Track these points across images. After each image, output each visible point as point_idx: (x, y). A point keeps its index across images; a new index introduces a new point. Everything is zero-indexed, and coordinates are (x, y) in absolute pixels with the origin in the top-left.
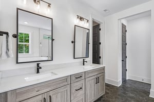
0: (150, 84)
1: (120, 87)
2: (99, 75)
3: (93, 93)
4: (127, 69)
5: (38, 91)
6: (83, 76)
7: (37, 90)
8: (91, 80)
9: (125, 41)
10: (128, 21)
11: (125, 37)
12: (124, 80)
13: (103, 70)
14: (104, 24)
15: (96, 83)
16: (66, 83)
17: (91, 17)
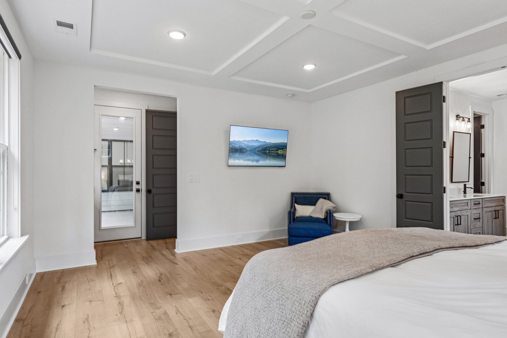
2: (497, 208)
8: (489, 211)
13: (503, 201)
14: (493, 115)
15: (494, 218)
16: (467, 207)
17: (471, 110)
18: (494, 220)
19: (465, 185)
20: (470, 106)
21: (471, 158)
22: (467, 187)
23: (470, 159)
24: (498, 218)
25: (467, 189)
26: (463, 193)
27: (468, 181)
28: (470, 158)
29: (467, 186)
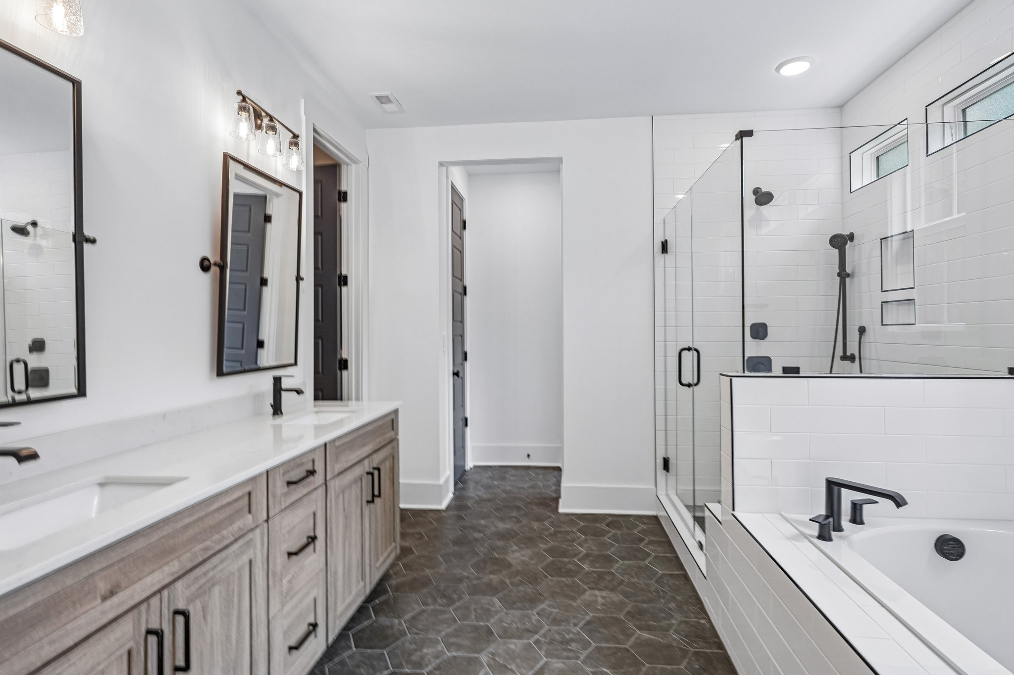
0: (559, 469)
1: (449, 508)
2: (377, 459)
3: (355, 556)
4: (468, 414)
5: (112, 593)
6: (319, 467)
7: (103, 587)
8: (350, 486)
9: (462, 279)
10: (470, 176)
11: (461, 252)
12: (461, 475)
13: (390, 428)
14: (368, 168)
15: (368, 502)
16: (248, 520)
17: (305, 114)
18: (367, 509)
19: (277, 381)
20: (302, 102)
21: (302, 279)
22: (284, 386)
23: (301, 283)
24: (379, 496)
25: (284, 394)
26: (271, 410)
27: (293, 361)
28: (299, 279)
29: (285, 384)
